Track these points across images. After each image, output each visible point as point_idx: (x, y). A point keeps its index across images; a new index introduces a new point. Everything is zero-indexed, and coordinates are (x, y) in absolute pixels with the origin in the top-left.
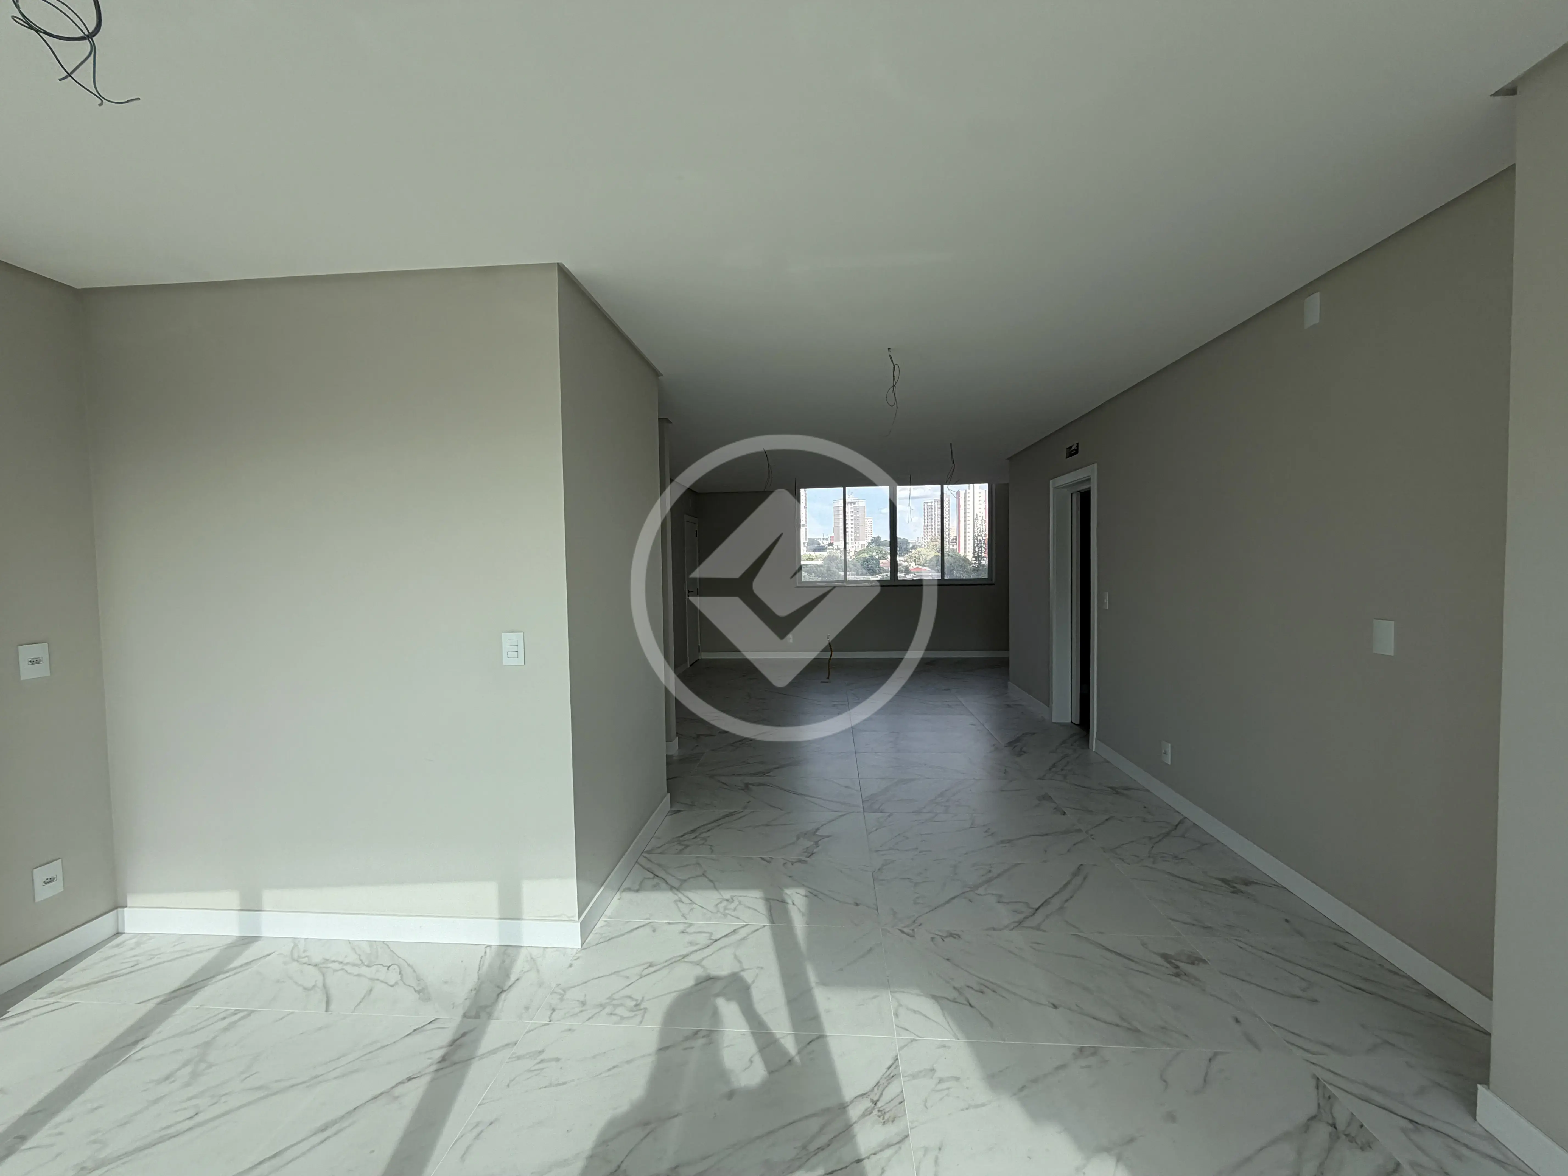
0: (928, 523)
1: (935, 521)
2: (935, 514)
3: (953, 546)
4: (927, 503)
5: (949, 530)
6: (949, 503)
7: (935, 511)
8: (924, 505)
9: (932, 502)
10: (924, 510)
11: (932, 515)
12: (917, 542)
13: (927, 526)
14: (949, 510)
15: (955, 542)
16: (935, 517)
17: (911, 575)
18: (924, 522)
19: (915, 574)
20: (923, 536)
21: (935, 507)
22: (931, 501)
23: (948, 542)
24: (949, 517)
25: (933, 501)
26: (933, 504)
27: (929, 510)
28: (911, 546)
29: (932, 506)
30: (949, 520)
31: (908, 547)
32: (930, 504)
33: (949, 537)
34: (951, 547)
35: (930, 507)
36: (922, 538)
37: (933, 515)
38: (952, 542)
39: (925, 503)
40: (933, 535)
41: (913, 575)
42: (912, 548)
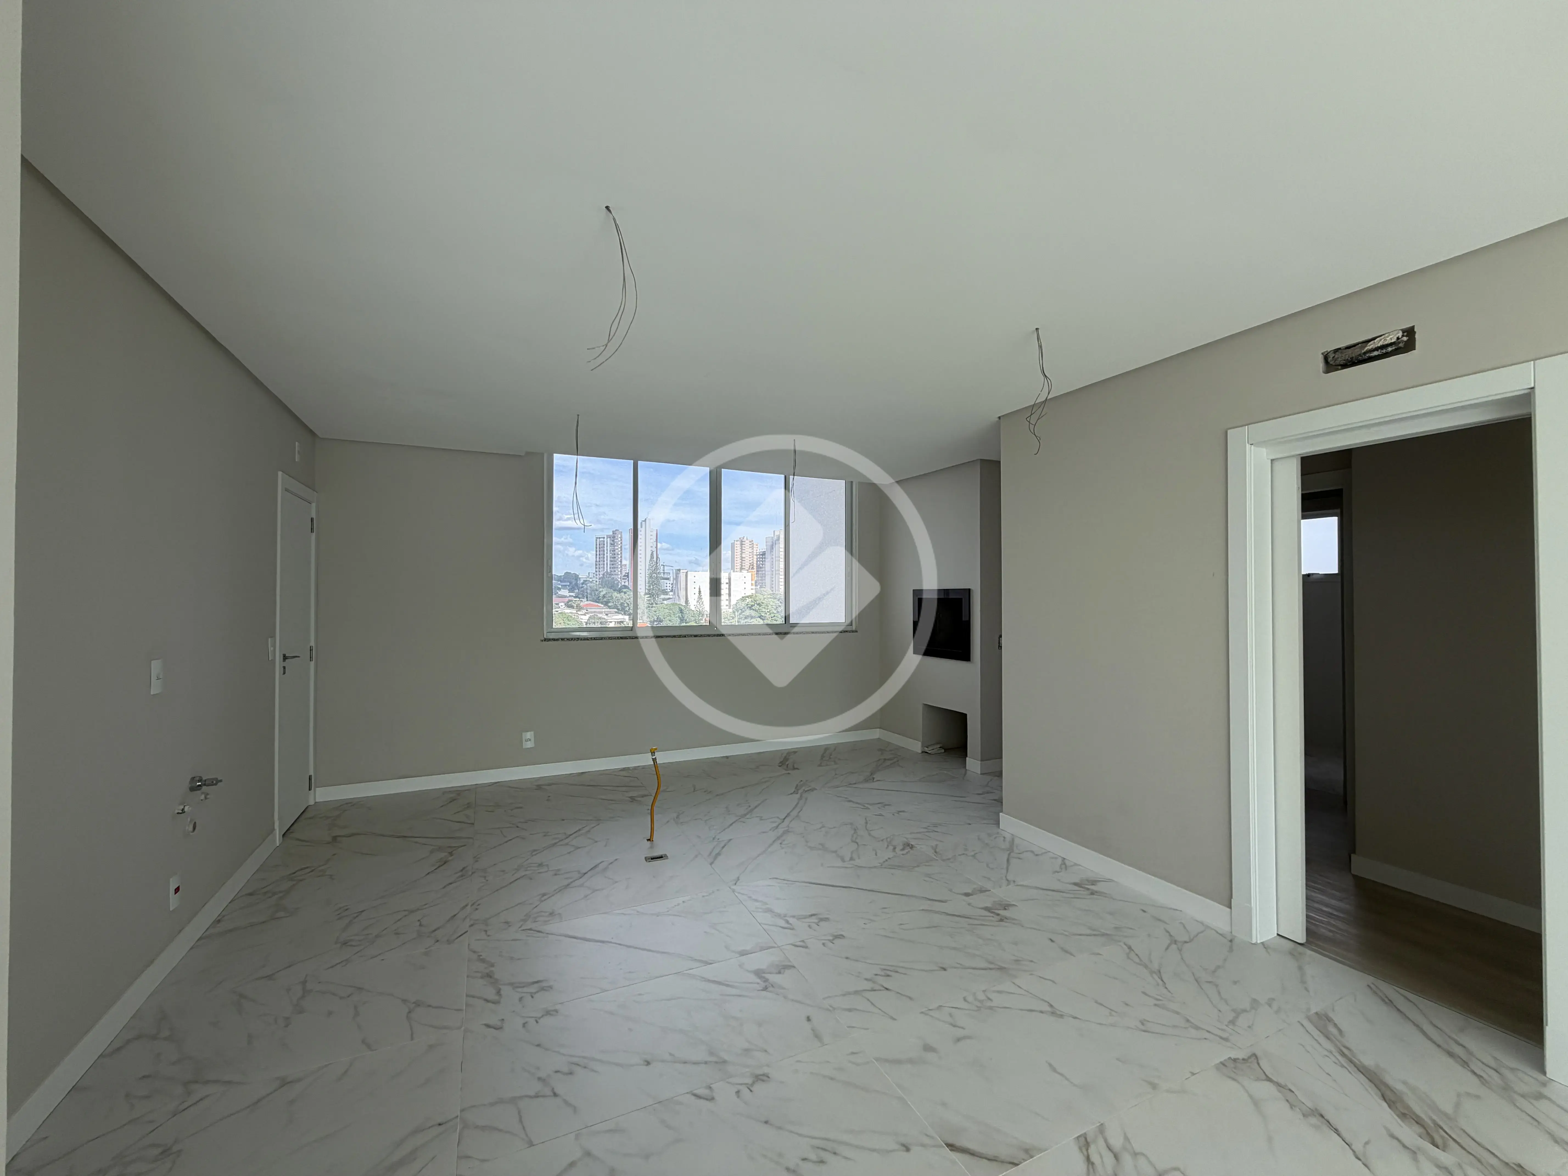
0: (599, 558)
1: (607, 556)
2: (607, 550)
3: (625, 583)
4: (600, 538)
5: (621, 567)
6: (621, 540)
7: (607, 546)
8: (596, 540)
9: (604, 538)
10: (596, 545)
11: (604, 551)
12: (588, 577)
13: (599, 561)
14: (621, 546)
15: (626, 579)
16: (607, 553)
17: (583, 611)
18: (596, 558)
19: (587, 610)
20: (594, 572)
21: (607, 543)
22: (603, 536)
23: (621, 578)
24: (621, 553)
25: (606, 537)
26: (605, 540)
27: (601, 546)
28: (582, 581)
29: (604, 541)
30: (621, 557)
31: (578, 582)
32: (602, 539)
33: (621, 574)
34: (623, 584)
35: (602, 543)
36: (594, 573)
37: (606, 552)
38: (623, 579)
39: (597, 538)
40: (605, 570)
41: (585, 611)
42: (582, 584)
